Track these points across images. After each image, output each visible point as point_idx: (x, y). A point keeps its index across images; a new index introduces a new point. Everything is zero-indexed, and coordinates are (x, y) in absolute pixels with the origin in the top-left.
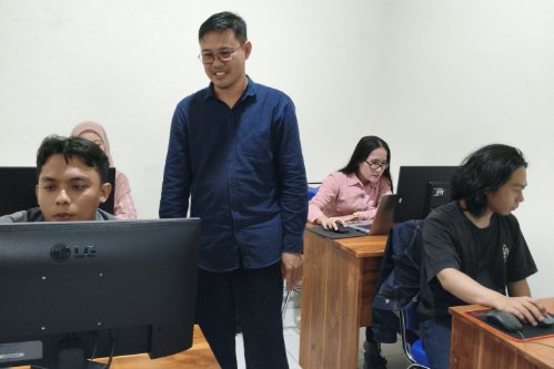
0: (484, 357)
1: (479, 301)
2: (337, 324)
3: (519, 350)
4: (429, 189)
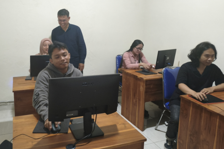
0: (192, 110)
1: (188, 93)
2: (136, 101)
3: (205, 108)
4: (165, 57)
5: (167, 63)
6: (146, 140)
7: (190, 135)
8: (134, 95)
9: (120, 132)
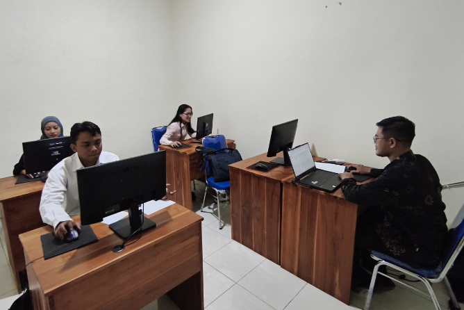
0: (242, 179)
4: (204, 124)
5: (207, 131)
6: (203, 219)
7: (243, 206)
8: (177, 176)
9: (174, 217)
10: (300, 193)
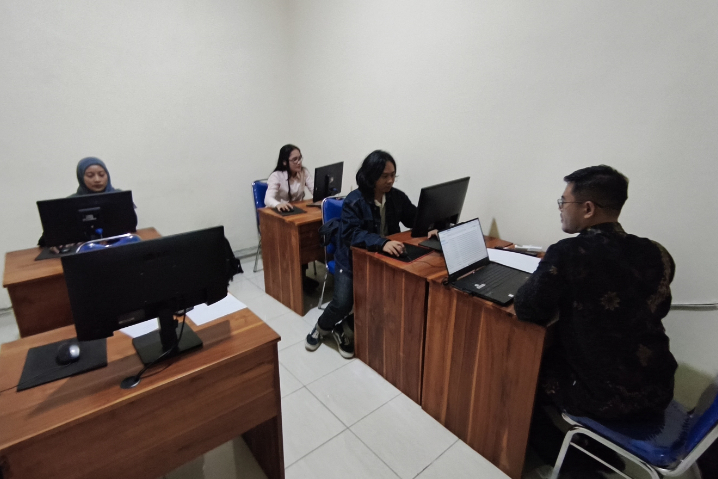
2: (288, 265)
6: (279, 339)
9: (234, 333)
10: (455, 301)
